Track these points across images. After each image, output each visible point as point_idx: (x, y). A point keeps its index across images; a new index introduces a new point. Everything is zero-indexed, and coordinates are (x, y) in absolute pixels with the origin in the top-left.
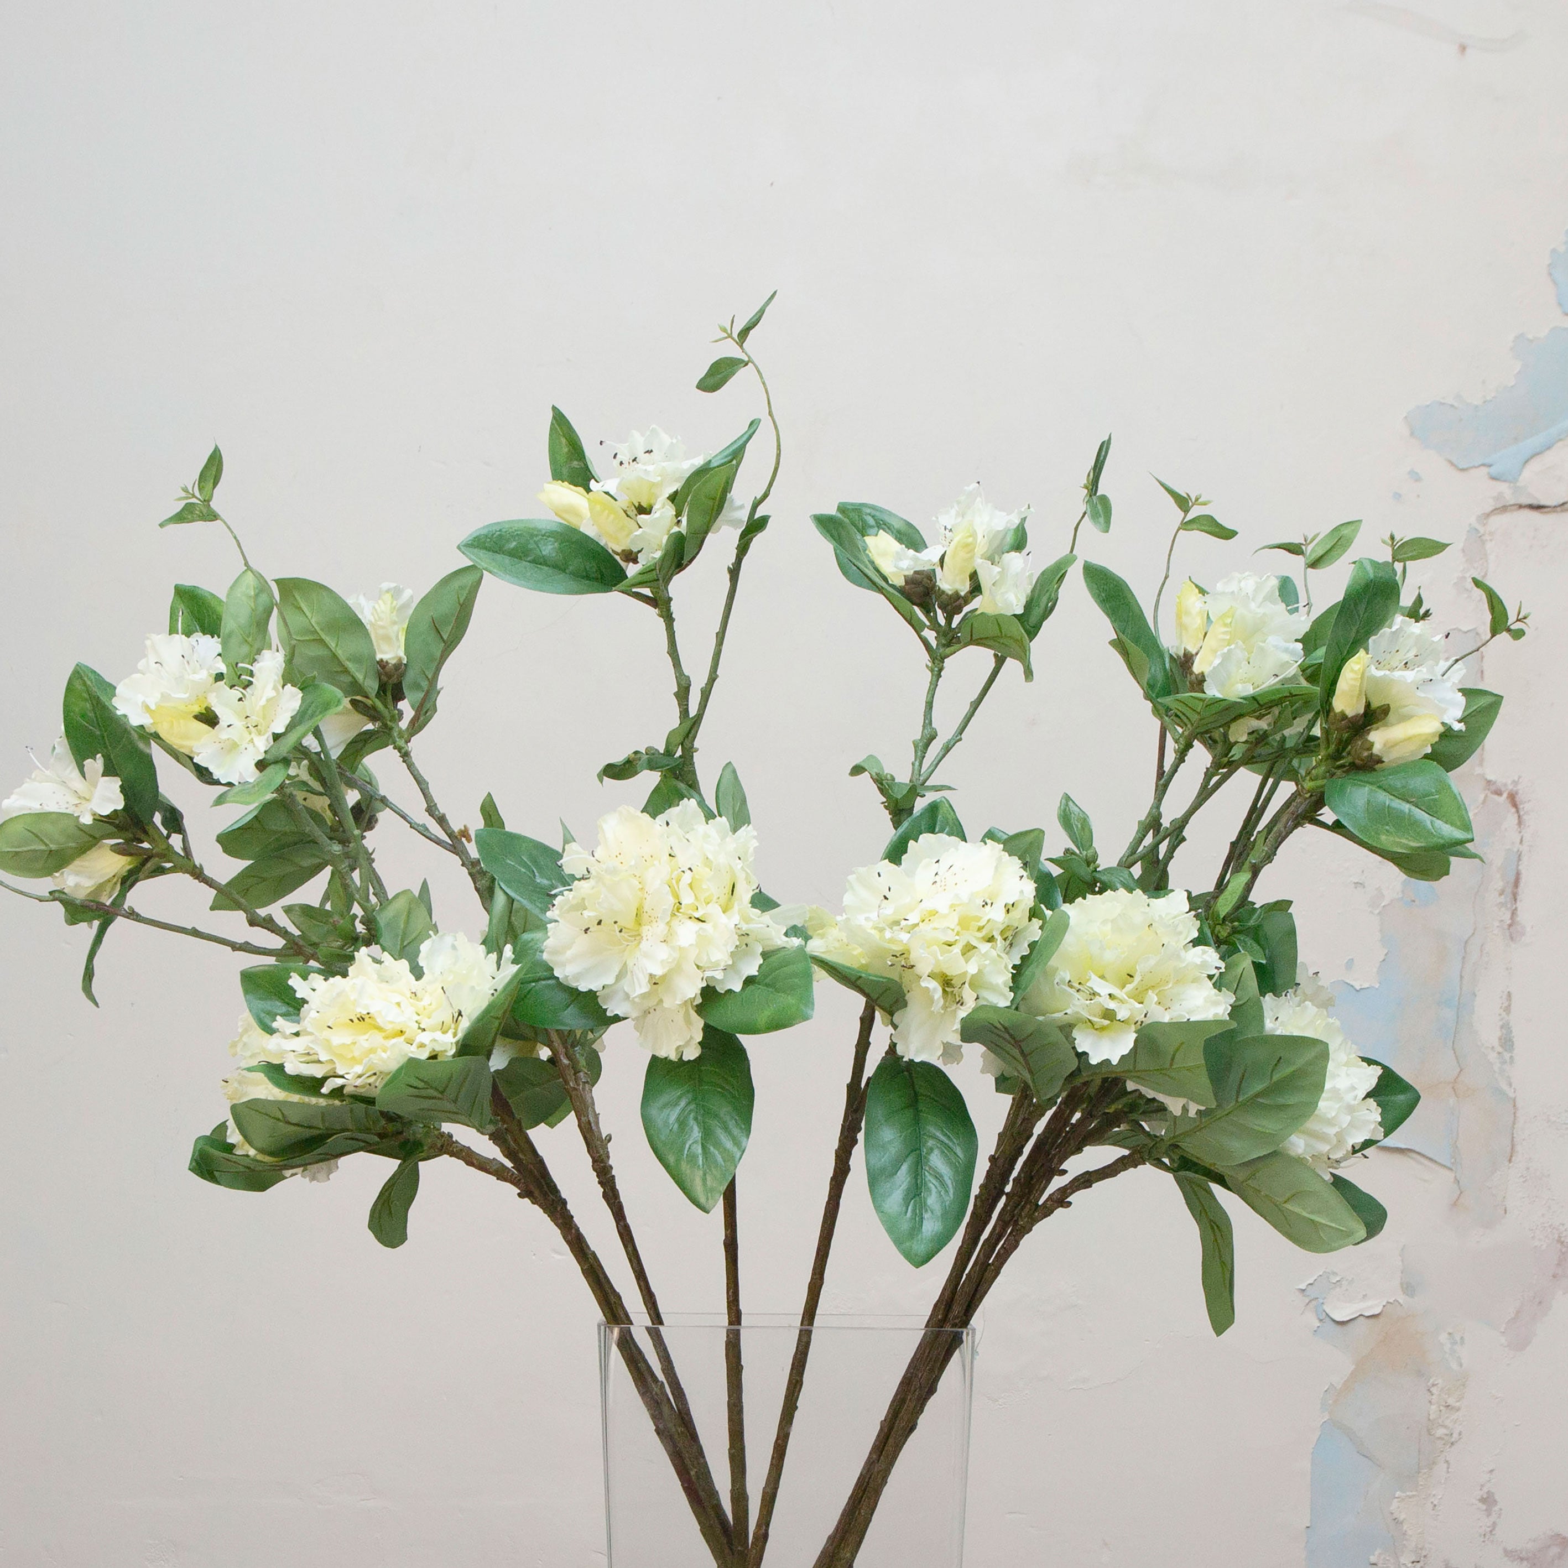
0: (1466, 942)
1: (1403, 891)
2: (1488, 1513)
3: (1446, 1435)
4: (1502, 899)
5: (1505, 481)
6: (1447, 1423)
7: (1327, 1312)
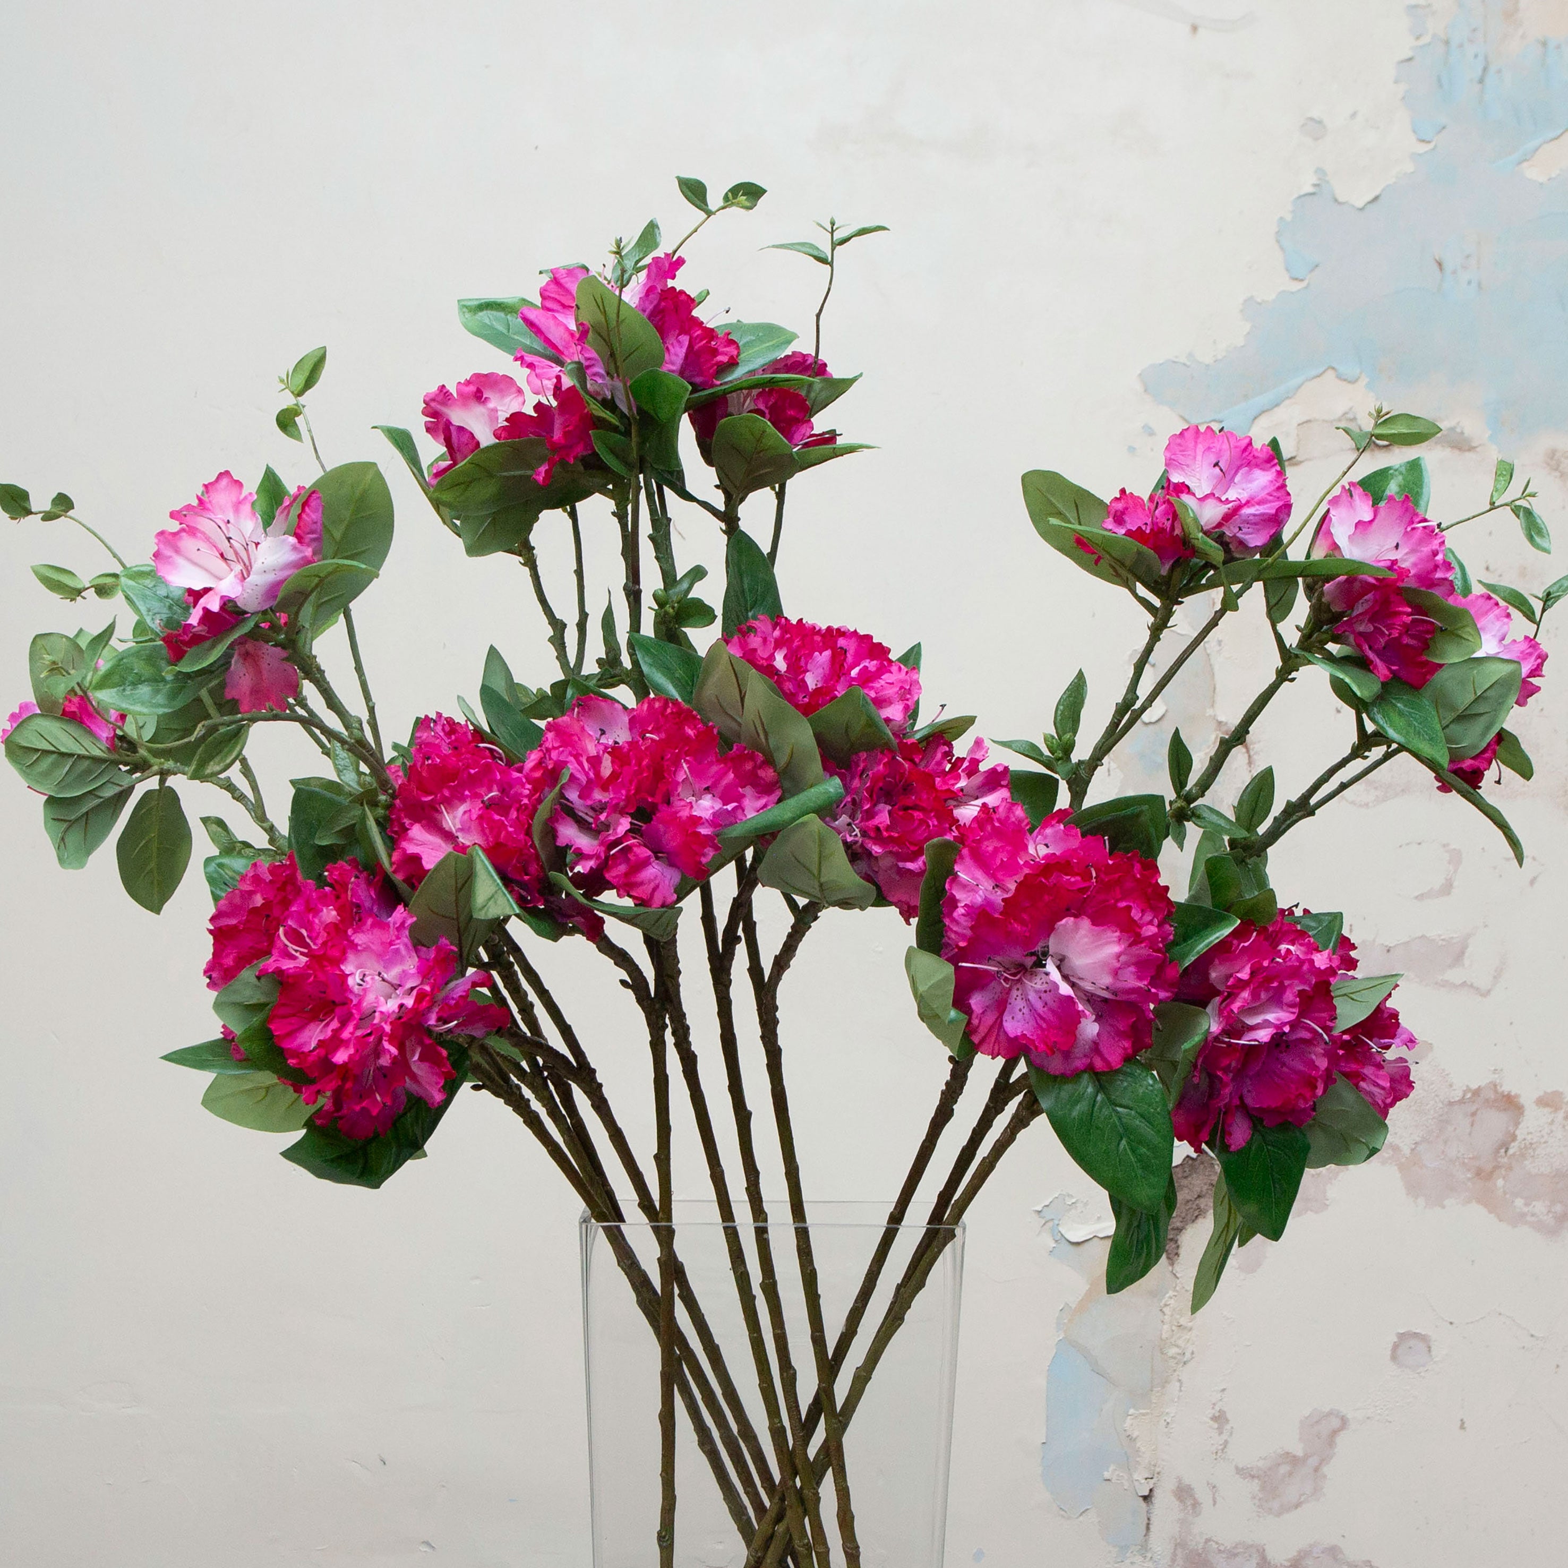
2: (1220, 1431)
3: (1179, 1354)
6: (1180, 1342)
7: (1063, 1232)
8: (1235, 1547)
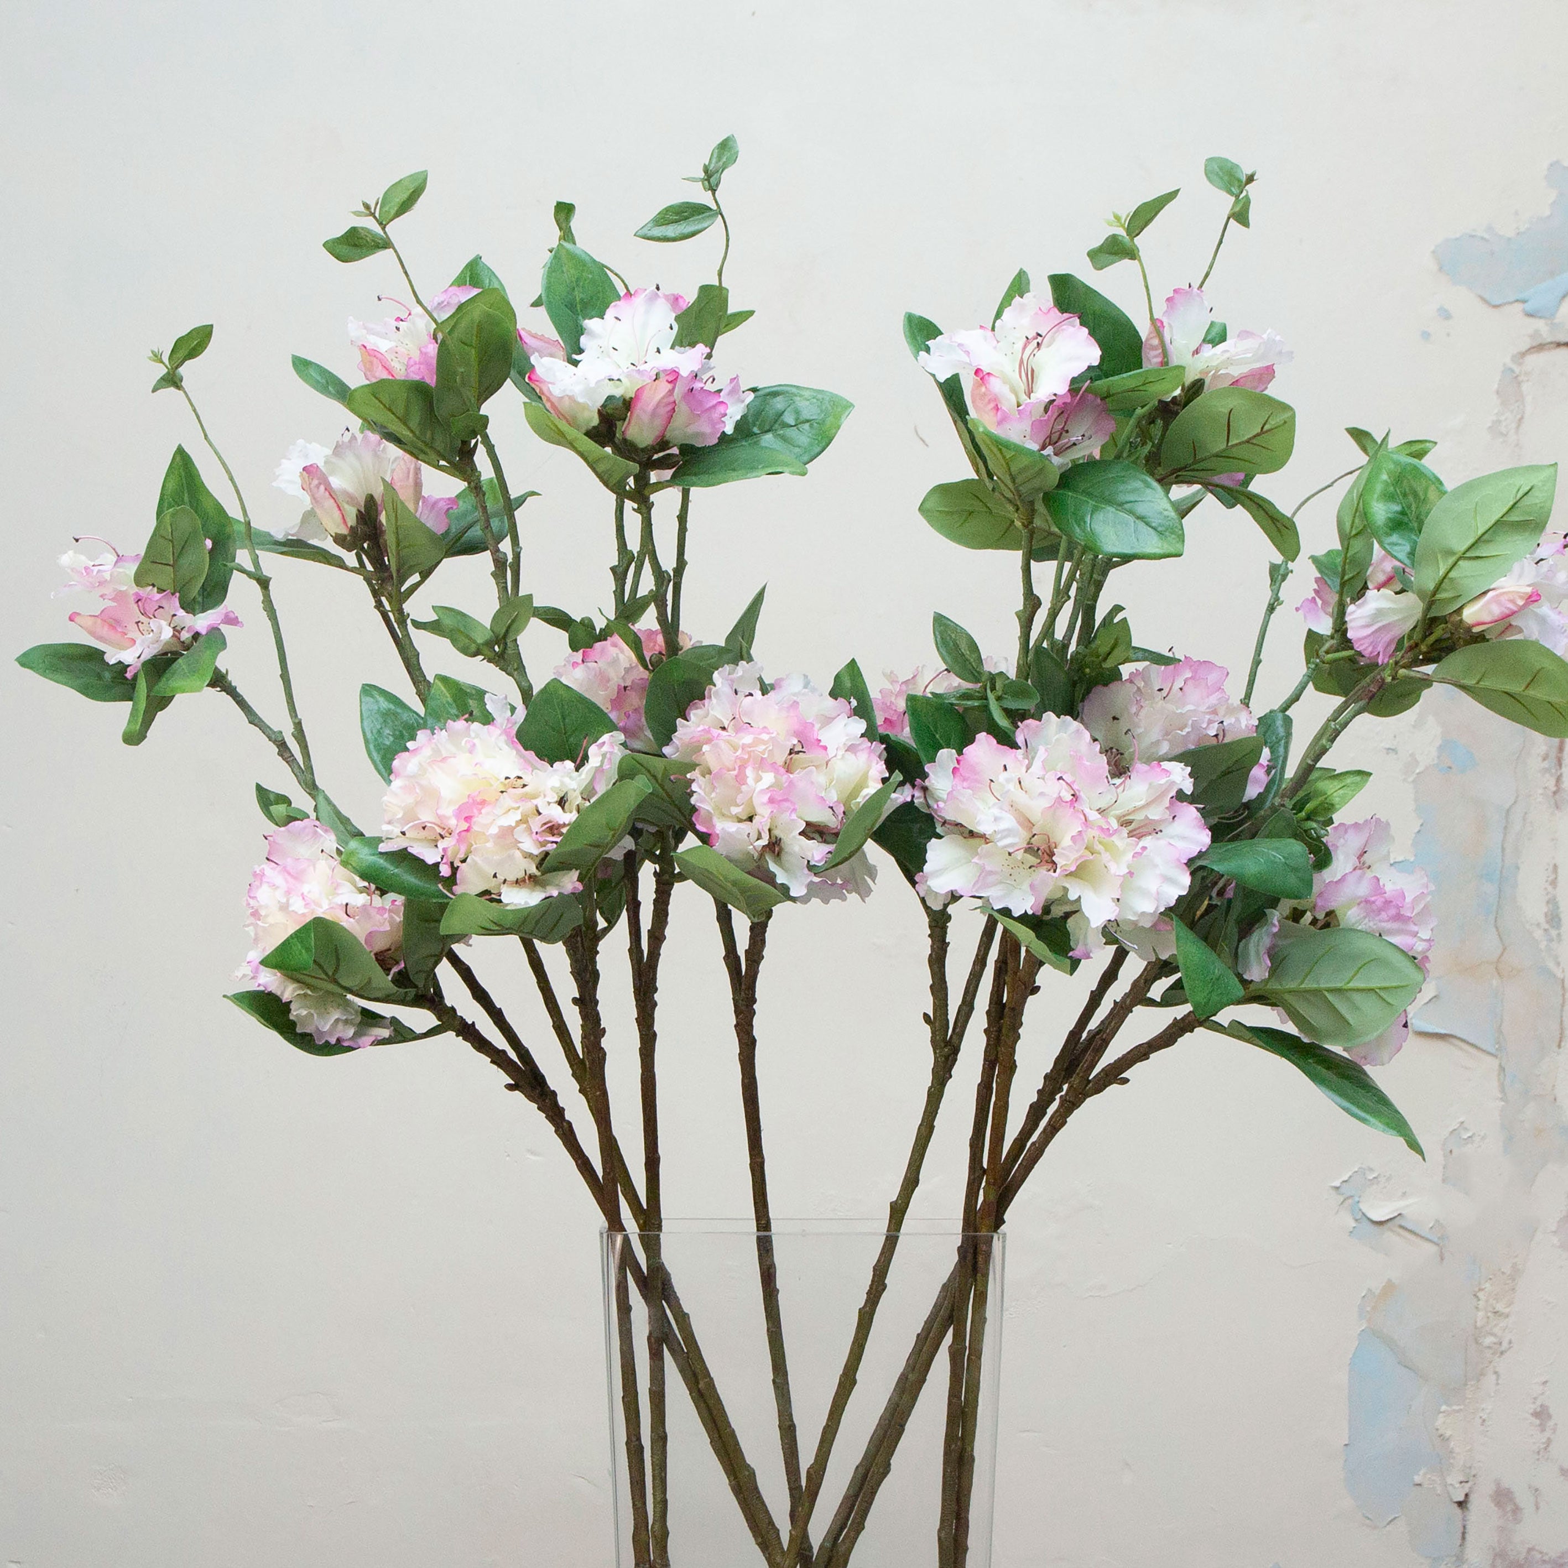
0: (1508, 811)
1: (1438, 757)
2: (1542, 1428)
3: (1495, 1343)
4: (1546, 764)
5: (1540, 317)
6: (1496, 1330)
7: (1364, 1211)
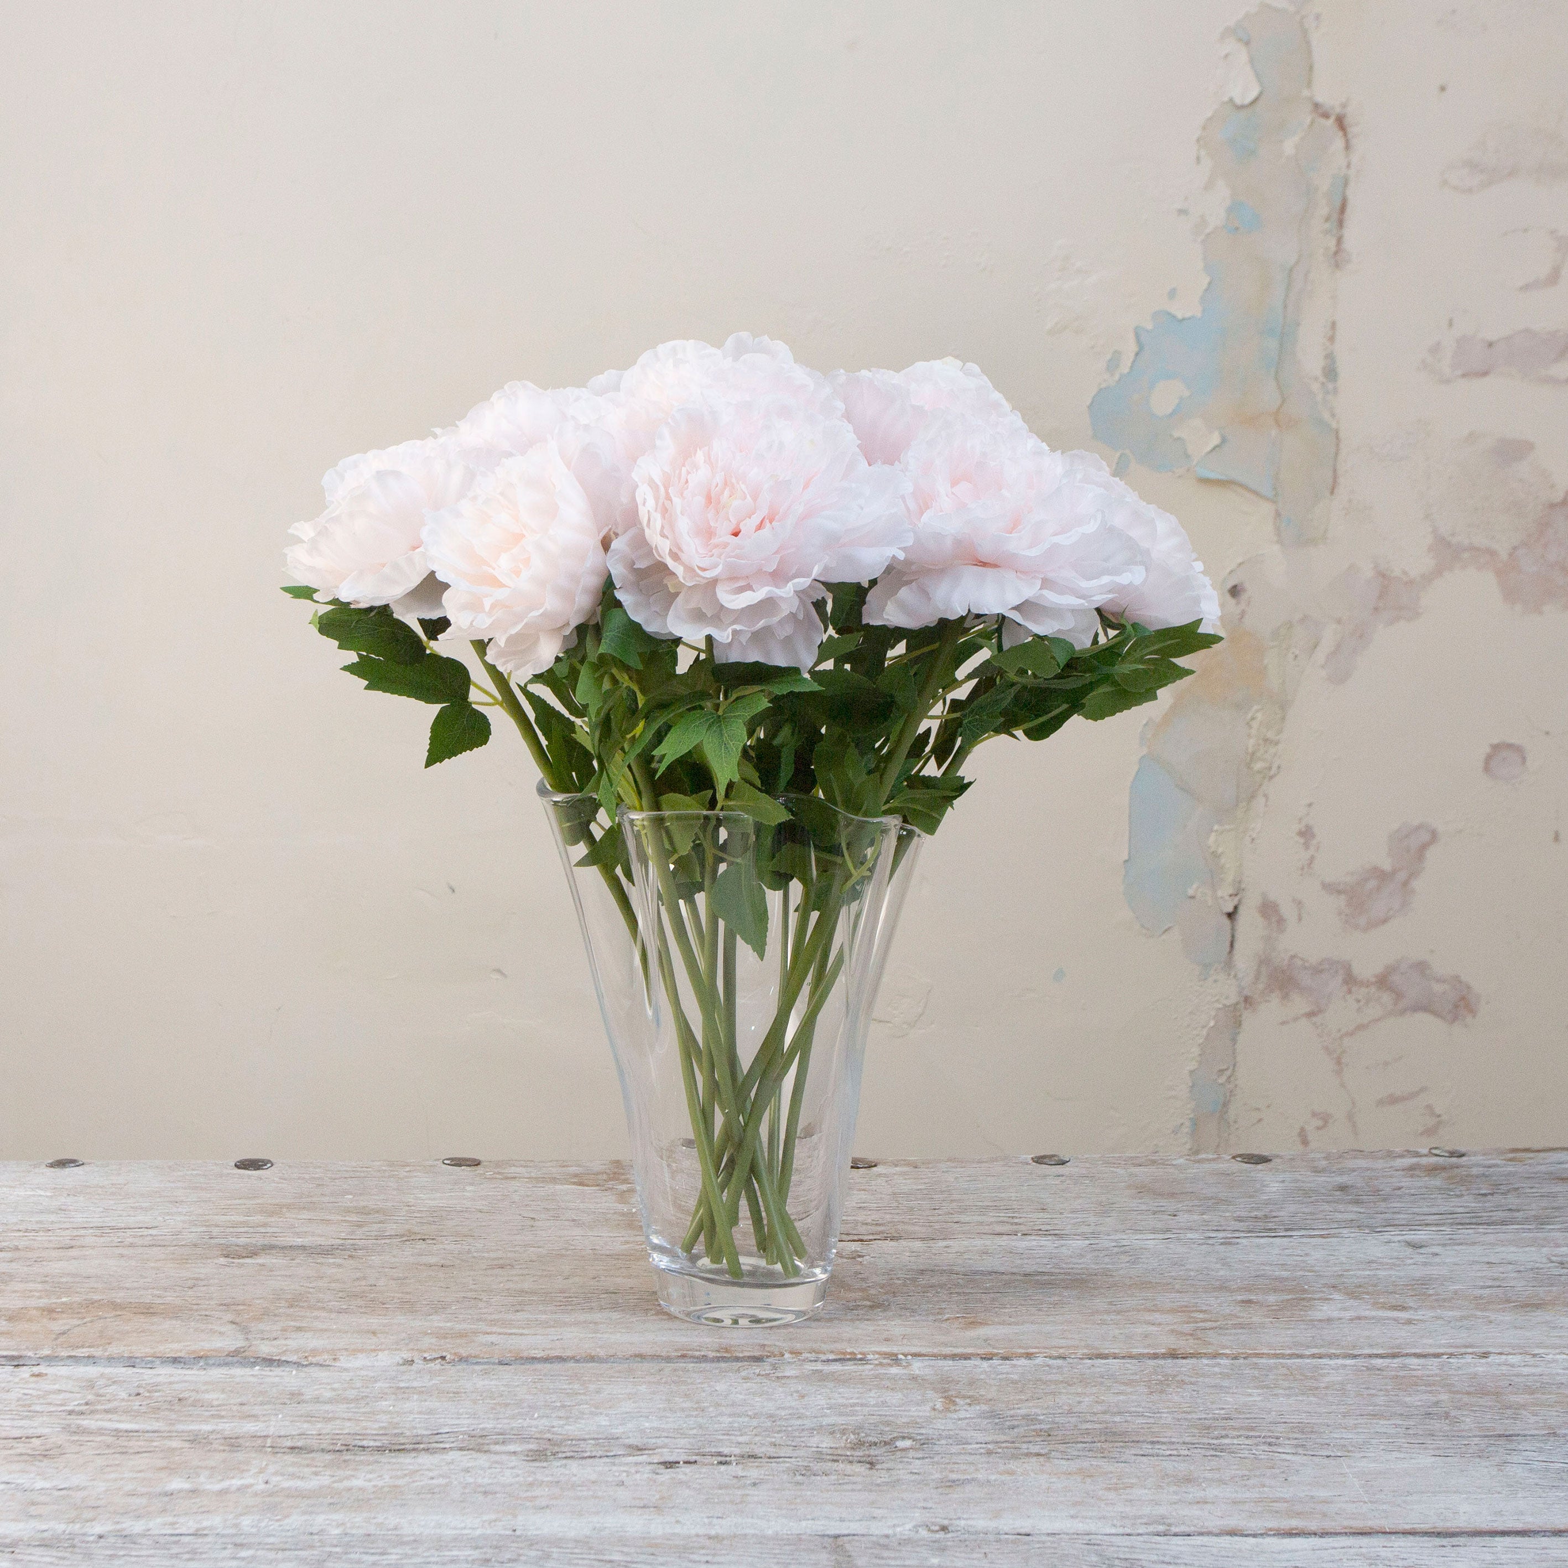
0: (1291, 269)
1: (1226, 219)
2: (1306, 846)
3: (1265, 768)
6: (1266, 756)
8: (1320, 964)
